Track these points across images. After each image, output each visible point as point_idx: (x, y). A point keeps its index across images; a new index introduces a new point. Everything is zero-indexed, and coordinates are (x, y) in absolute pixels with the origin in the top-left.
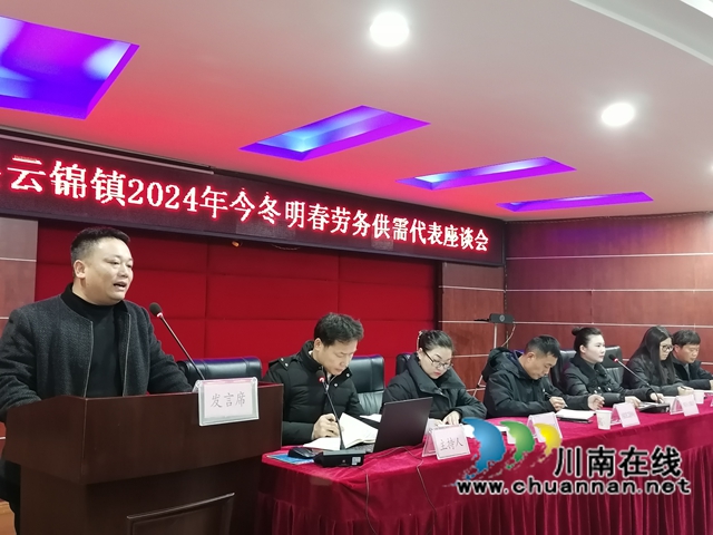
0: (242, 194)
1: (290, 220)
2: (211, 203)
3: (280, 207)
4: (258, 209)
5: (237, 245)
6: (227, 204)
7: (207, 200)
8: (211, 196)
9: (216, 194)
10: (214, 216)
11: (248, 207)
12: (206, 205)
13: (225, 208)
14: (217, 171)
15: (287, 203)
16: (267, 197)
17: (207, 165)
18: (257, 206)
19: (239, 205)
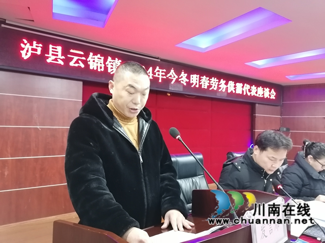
0: (172, 71)
1: (193, 84)
2: (159, 75)
3: (188, 78)
4: (179, 78)
5: (169, 95)
6: (166, 75)
7: (157, 73)
8: (158, 71)
9: (161, 70)
10: (160, 81)
11: (174, 77)
12: (157, 76)
13: (165, 77)
14: (162, 60)
15: (191, 76)
16: (183, 73)
17: (157, 56)
18: (178, 77)
19: (171, 76)
